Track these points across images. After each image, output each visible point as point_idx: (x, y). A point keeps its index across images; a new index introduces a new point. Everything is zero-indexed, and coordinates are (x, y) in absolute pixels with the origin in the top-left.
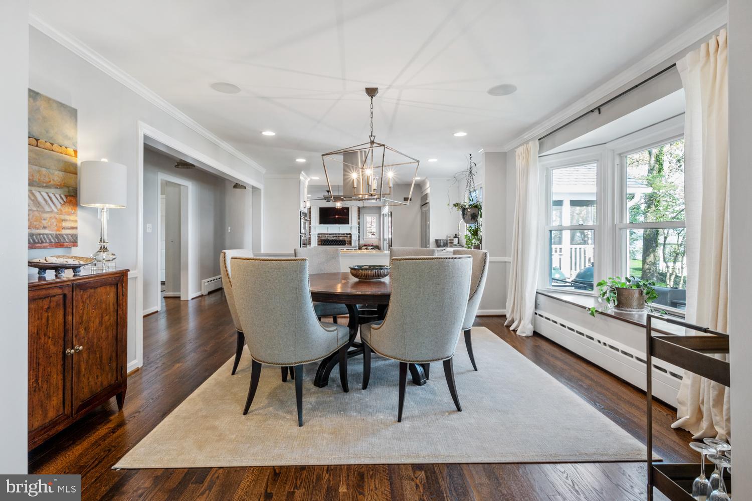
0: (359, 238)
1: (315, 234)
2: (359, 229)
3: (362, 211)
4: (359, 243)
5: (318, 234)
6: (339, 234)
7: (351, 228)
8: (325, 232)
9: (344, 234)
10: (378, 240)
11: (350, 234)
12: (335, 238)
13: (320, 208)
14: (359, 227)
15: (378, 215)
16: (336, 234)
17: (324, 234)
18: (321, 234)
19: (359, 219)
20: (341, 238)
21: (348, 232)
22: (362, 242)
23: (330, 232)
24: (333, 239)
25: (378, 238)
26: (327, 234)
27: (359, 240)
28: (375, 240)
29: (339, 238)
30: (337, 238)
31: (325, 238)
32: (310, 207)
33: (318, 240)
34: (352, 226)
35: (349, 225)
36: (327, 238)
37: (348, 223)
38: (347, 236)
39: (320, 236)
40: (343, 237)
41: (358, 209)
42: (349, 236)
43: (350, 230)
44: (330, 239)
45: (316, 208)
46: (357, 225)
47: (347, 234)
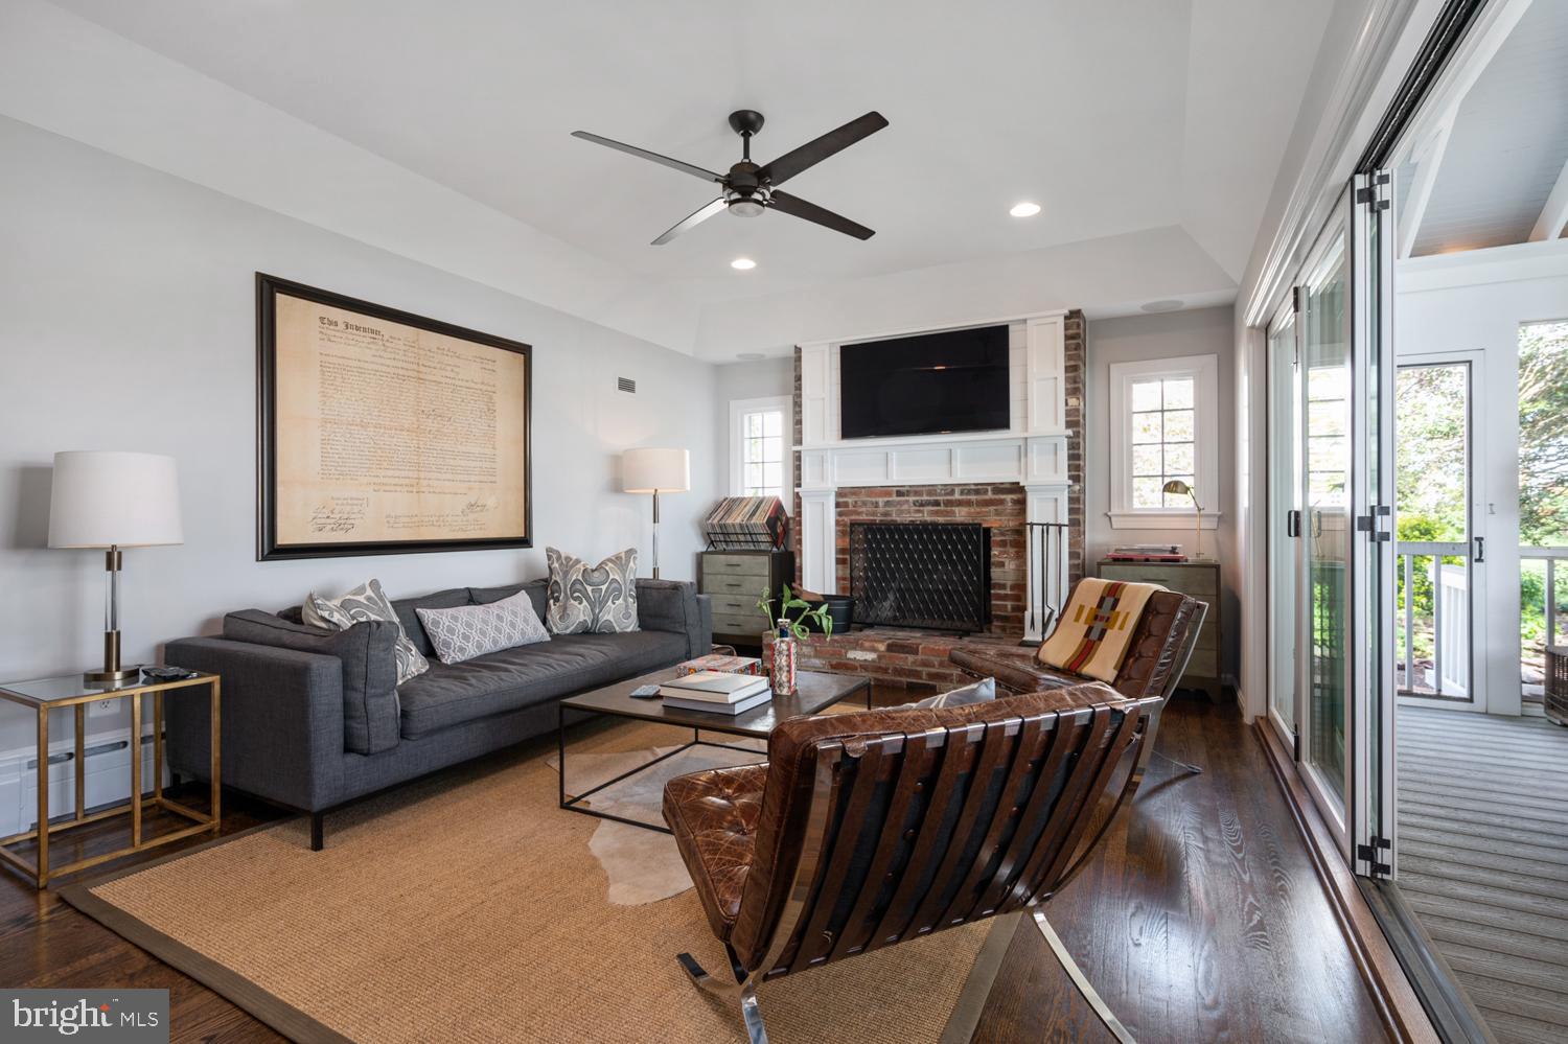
0: (1074, 512)
1: (824, 493)
2: (1075, 457)
3: (1097, 349)
5: (842, 493)
6: (949, 489)
7: (1023, 451)
8: (877, 479)
9: (979, 489)
10: (1212, 524)
11: (1017, 489)
12: (926, 516)
13: (844, 349)
14: (1074, 446)
15: (1211, 361)
16: (931, 489)
17: (870, 490)
18: (855, 491)
19: (1074, 392)
20: (961, 515)
21: (1005, 475)
22: (1099, 538)
23: (899, 477)
24: (918, 517)
25: (1212, 508)
26: (885, 491)
27: (1076, 523)
28: (1193, 524)
29: (954, 512)
30: (936, 513)
31: (874, 514)
32: (798, 350)
33: (838, 523)
34: (1026, 438)
35: (1007, 431)
36: (886, 514)
37: (1004, 424)
38: (1002, 502)
39: (846, 504)
40: (973, 510)
41: (1071, 332)
42: (1009, 500)
43: (1015, 464)
44: (899, 519)
45: (827, 349)
46: (1062, 431)
47: (998, 488)
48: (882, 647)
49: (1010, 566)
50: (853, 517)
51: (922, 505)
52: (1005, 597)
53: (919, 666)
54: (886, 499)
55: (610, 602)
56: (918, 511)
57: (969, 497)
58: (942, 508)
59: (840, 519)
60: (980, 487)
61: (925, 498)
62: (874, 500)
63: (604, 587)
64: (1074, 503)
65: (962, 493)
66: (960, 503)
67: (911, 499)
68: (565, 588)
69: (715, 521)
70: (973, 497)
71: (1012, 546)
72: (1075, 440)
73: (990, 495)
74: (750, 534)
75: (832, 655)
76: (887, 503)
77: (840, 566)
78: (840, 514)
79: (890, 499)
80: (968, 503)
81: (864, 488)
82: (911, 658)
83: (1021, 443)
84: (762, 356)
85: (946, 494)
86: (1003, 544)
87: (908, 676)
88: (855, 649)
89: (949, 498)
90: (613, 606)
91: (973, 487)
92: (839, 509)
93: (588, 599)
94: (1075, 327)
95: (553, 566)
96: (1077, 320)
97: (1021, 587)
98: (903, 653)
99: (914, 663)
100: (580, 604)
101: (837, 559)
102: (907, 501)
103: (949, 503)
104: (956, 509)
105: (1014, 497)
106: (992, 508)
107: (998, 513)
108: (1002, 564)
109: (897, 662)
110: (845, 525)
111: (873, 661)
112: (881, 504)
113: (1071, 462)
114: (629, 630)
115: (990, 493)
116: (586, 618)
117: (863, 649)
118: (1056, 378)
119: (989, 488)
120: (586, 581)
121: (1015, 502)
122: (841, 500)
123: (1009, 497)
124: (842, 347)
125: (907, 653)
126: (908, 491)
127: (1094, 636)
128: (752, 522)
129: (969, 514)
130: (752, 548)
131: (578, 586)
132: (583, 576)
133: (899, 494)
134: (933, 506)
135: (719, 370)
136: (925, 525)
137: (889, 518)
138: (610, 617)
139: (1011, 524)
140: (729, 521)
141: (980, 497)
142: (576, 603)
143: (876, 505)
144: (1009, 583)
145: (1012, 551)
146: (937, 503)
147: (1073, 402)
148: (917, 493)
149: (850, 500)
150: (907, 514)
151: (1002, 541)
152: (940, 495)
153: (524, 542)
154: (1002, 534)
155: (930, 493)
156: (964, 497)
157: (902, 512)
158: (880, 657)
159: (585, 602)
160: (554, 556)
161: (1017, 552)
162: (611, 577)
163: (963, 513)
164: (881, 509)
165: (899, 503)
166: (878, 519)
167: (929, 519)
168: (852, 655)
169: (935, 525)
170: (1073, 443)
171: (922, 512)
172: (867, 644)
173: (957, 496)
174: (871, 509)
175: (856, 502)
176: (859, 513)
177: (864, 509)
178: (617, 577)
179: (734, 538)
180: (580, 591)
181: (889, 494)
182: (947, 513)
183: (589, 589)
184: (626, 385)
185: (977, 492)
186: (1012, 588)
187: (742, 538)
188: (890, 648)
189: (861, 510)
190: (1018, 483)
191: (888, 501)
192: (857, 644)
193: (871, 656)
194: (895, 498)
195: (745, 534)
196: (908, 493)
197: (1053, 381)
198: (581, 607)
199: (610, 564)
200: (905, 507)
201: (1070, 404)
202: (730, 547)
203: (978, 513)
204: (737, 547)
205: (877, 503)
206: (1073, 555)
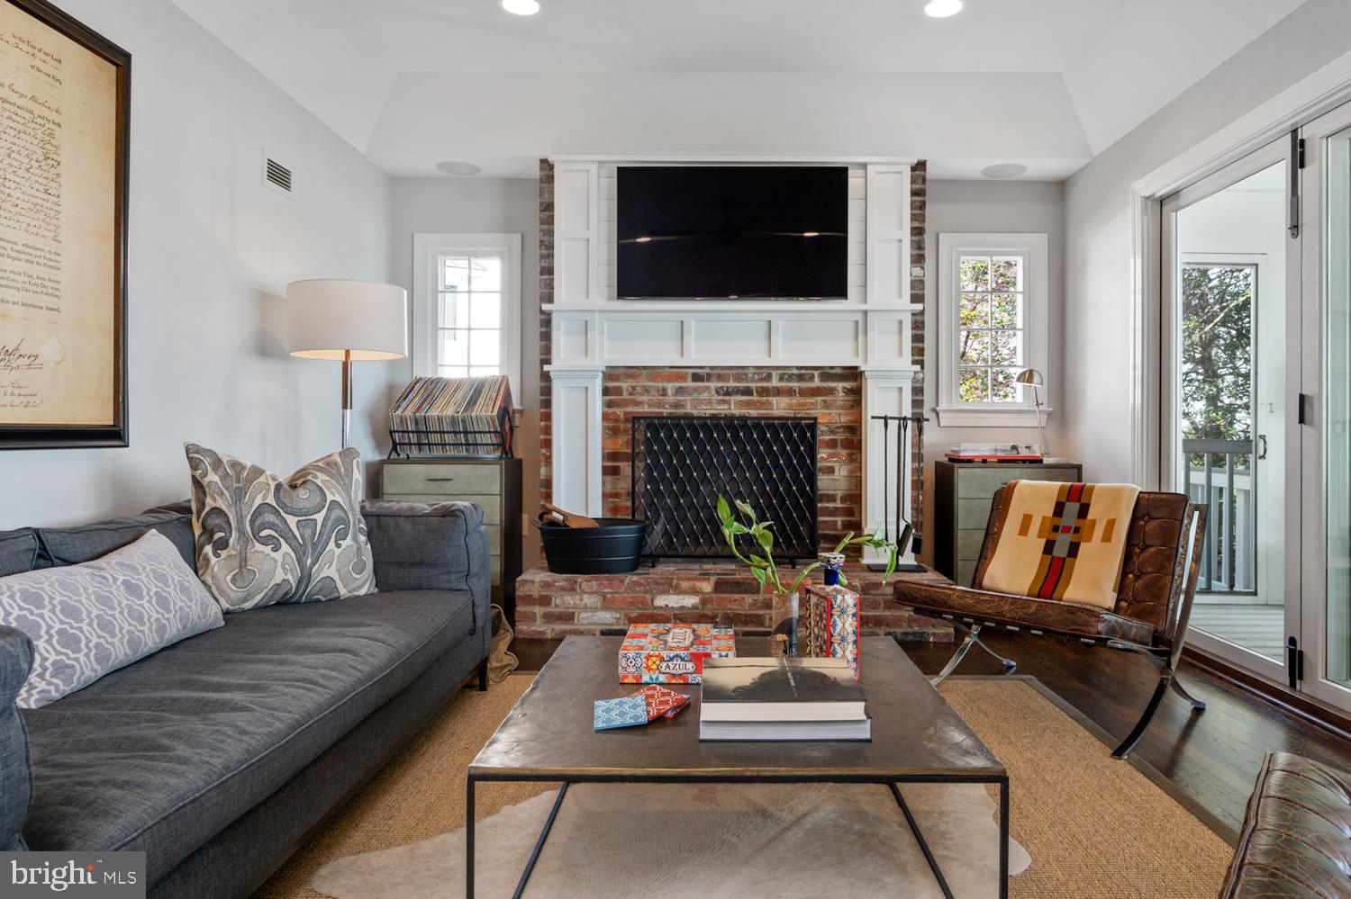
0: (917, 404)
1: (586, 373)
2: (918, 338)
4: (918, 443)
5: (611, 374)
6: (765, 372)
7: (861, 327)
8: (665, 356)
9: (803, 373)
11: (853, 374)
12: (734, 407)
13: (623, 173)
14: (918, 324)
15: (1041, 240)
16: (739, 373)
17: (654, 372)
18: (632, 372)
19: (918, 259)
20: (780, 407)
21: (840, 356)
23: (698, 356)
24: (722, 410)
26: (676, 373)
27: (919, 420)
29: (771, 404)
30: (748, 404)
31: (660, 405)
32: (547, 166)
33: (605, 417)
34: (865, 313)
35: (844, 301)
36: (677, 405)
37: (840, 291)
38: (832, 391)
39: (618, 391)
40: (794, 401)
41: (917, 186)
42: (840, 389)
43: (850, 343)
44: (695, 413)
45: (594, 168)
46: (906, 304)
47: (827, 373)
48: (707, 587)
49: (842, 471)
50: (630, 409)
51: (727, 393)
52: (834, 512)
53: (761, 608)
54: (678, 385)
55: (332, 545)
56: (724, 402)
57: (791, 384)
58: (755, 398)
59: (610, 410)
60: (804, 371)
61: (732, 384)
62: (660, 385)
63: (320, 517)
64: (917, 394)
65: (781, 378)
66: (778, 392)
67: (713, 385)
68: (240, 520)
69: (409, 413)
70: (795, 385)
71: (844, 447)
72: (918, 318)
73: (817, 383)
74: (466, 433)
75: (631, 604)
76: (679, 391)
77: (609, 478)
78: (609, 404)
79: (684, 385)
80: (789, 392)
81: (645, 368)
82: (749, 599)
83: (859, 317)
84: (478, 170)
85: (761, 380)
86: (832, 444)
87: (746, 624)
88: (665, 592)
89: (765, 384)
90: (338, 551)
91: (795, 371)
92: (608, 398)
93: (290, 539)
94: (920, 181)
95: (205, 482)
96: (922, 173)
97: (855, 498)
98: (737, 593)
99: (754, 605)
100: (276, 549)
101: (604, 468)
102: (708, 388)
103: (764, 392)
104: (774, 400)
105: (848, 385)
106: (819, 399)
107: (826, 405)
108: (831, 470)
109: (729, 606)
110: (617, 420)
111: (694, 607)
112: (670, 392)
113: (916, 345)
114: (362, 592)
115: (817, 379)
116: (289, 577)
117: (678, 591)
118: (900, 241)
119: (816, 373)
120: (284, 507)
121: (849, 392)
122: (611, 384)
123: (840, 385)
124: (619, 169)
125: (745, 592)
126: (708, 374)
127: (1060, 551)
128: (474, 414)
129: (790, 407)
130: (465, 454)
131: (269, 517)
132: (277, 497)
133: (696, 378)
134: (743, 395)
135: (398, 185)
136: (730, 418)
137: (681, 411)
138: (331, 572)
139: (843, 419)
140: (434, 413)
141: (805, 385)
142: (268, 549)
143: (664, 392)
144: (839, 494)
145: (843, 452)
146: (748, 392)
147: (917, 271)
148: (720, 378)
149: (624, 385)
150: (705, 404)
151: (831, 440)
152: (752, 381)
153: (113, 435)
154: (832, 432)
155: (738, 378)
156: (784, 384)
157: (701, 402)
158: (704, 602)
159: (285, 547)
160: (207, 461)
161: (850, 455)
162: (330, 498)
163: (782, 406)
164: (670, 398)
165: (696, 390)
166: (666, 411)
167: (737, 412)
168: (661, 601)
169: (744, 418)
170: (916, 322)
171: (728, 402)
172: (685, 585)
173: (775, 383)
174: (655, 397)
175: (634, 388)
176: (638, 404)
177: (645, 398)
178: (338, 498)
179: (435, 438)
180: (272, 526)
181: (682, 378)
182: (761, 405)
183: (292, 521)
184: (279, 175)
185: (801, 378)
186: (844, 499)
187: (449, 438)
188: (720, 587)
189: (640, 398)
190: (856, 368)
191: (680, 388)
192: (670, 585)
193: (690, 601)
194: (690, 384)
195: (455, 433)
196: (709, 377)
197: (896, 245)
198: (278, 556)
199: (321, 476)
200: (705, 396)
201: (914, 275)
202: (426, 453)
203: (802, 405)
204: (438, 452)
205: (664, 389)
206: (918, 457)
